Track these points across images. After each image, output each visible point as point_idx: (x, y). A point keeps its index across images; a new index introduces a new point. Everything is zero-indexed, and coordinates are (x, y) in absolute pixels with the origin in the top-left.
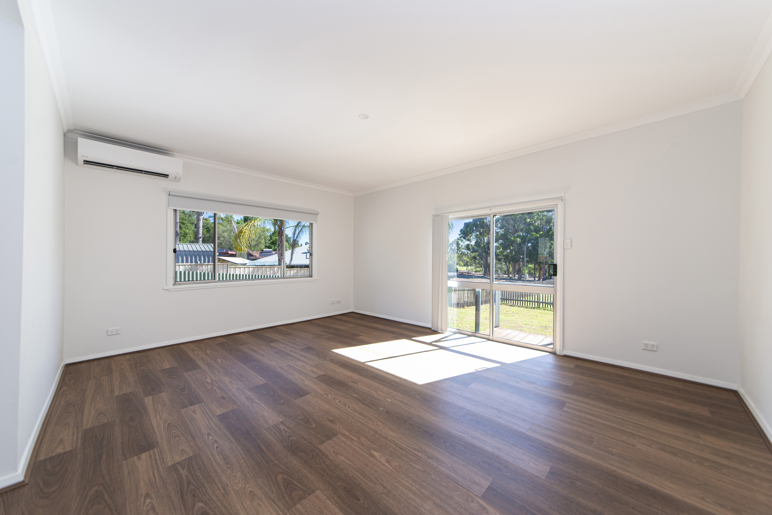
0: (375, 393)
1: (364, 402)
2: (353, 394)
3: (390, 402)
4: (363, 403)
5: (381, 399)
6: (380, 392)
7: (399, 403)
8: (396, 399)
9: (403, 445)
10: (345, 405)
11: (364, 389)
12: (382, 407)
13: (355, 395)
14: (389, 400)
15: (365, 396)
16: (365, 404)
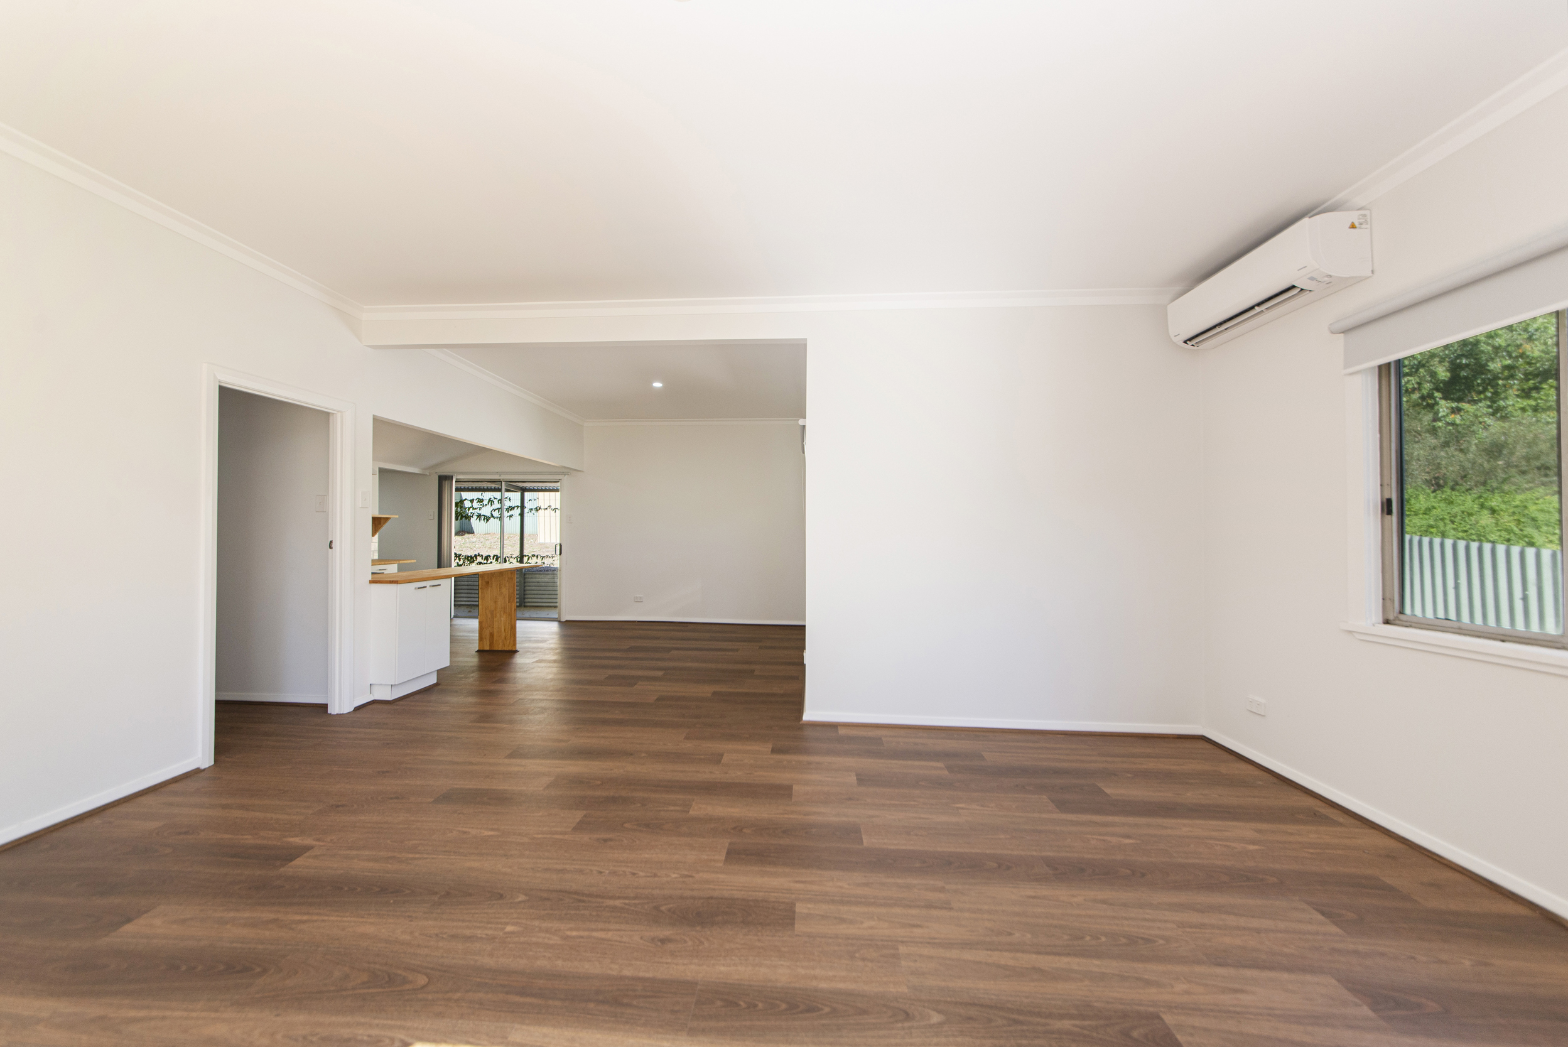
0: (569, 933)
1: (576, 897)
2: (625, 904)
3: (507, 924)
4: (576, 893)
5: (536, 923)
6: (551, 942)
7: (479, 932)
8: (492, 939)
9: (444, 857)
10: (614, 873)
11: (609, 930)
12: (520, 902)
13: (618, 903)
14: (509, 928)
15: (587, 912)
16: (570, 893)
